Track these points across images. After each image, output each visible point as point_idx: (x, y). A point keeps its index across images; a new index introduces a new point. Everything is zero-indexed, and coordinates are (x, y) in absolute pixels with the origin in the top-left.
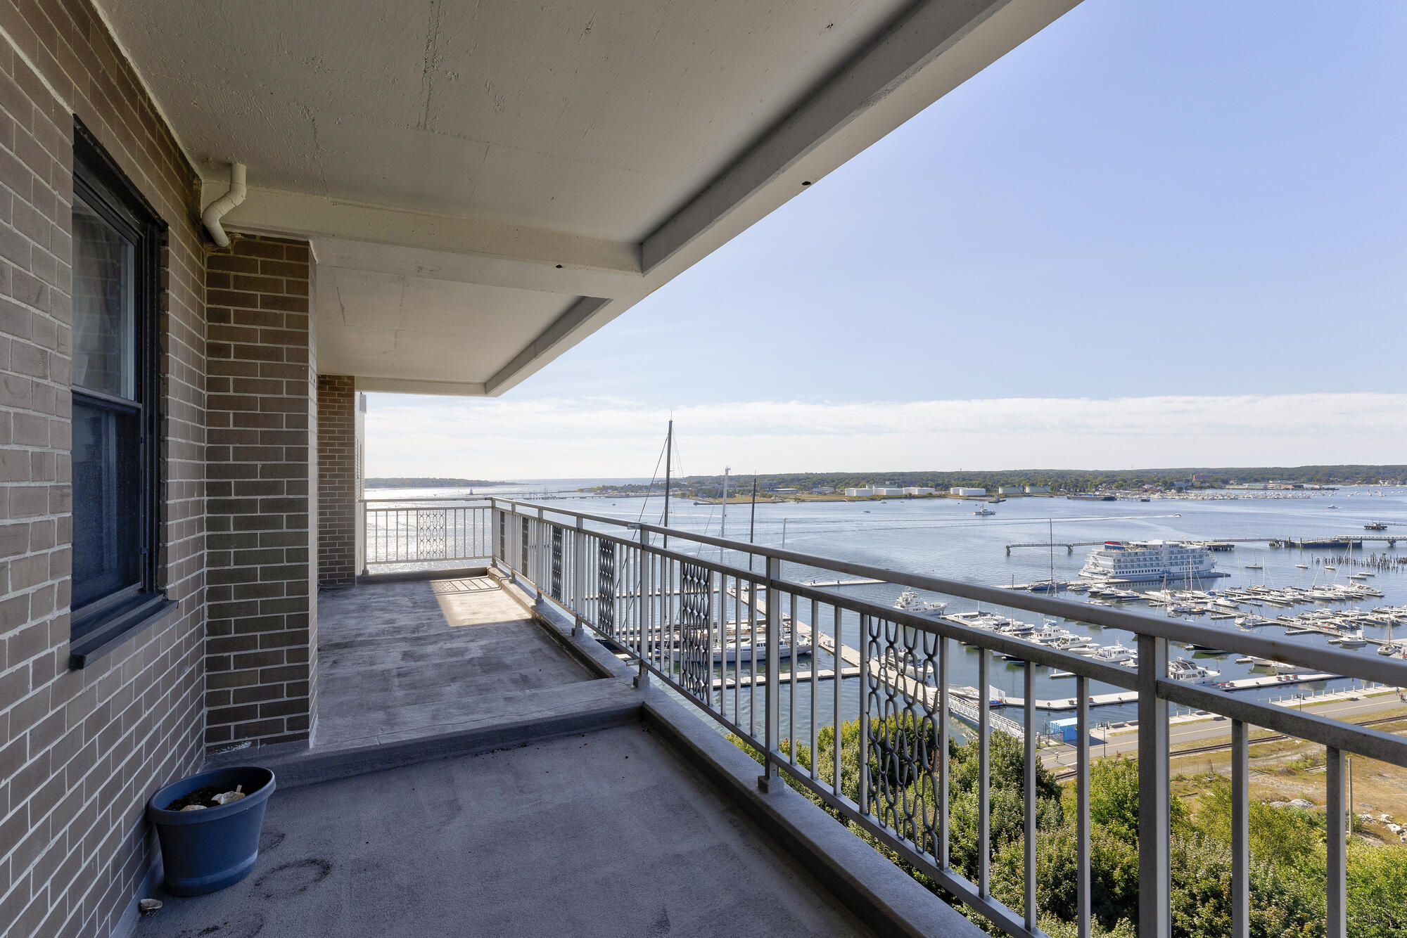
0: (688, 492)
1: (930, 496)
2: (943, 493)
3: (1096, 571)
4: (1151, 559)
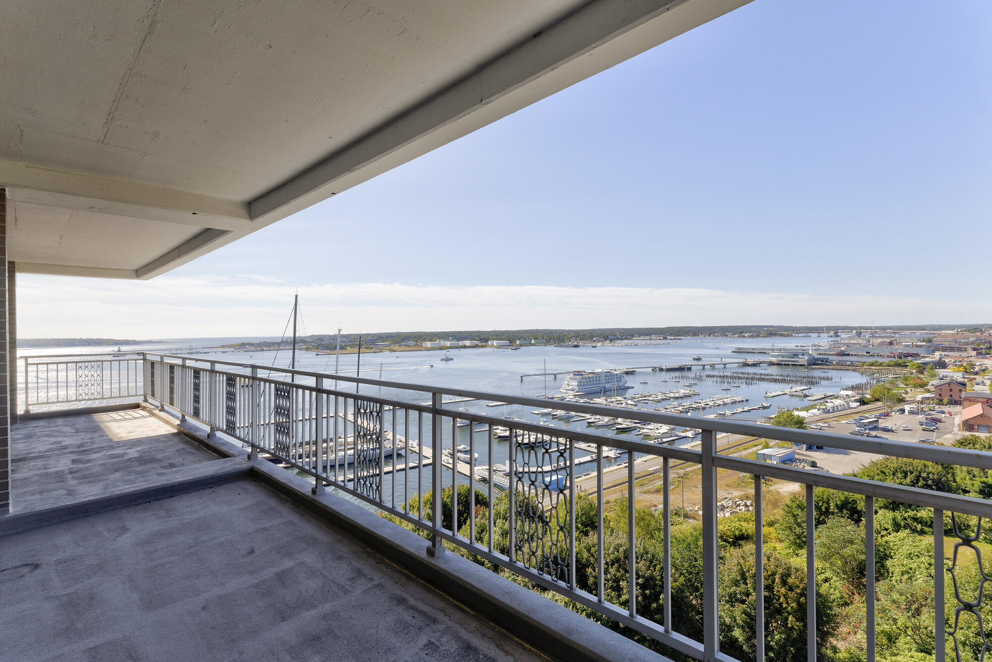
0: (311, 346)
1: (477, 346)
2: (484, 344)
3: (568, 389)
4: (596, 380)
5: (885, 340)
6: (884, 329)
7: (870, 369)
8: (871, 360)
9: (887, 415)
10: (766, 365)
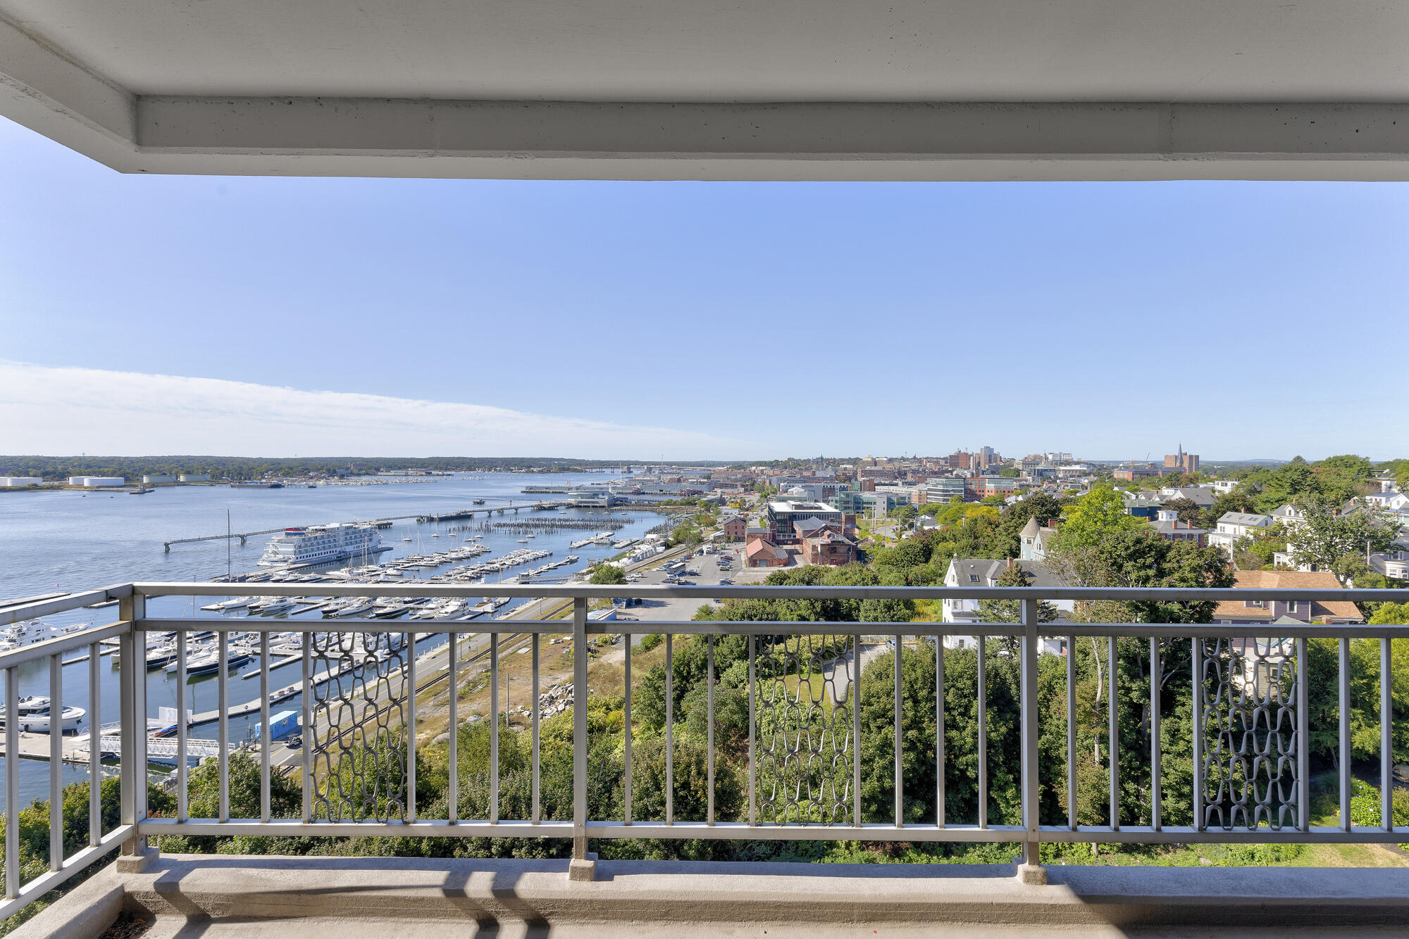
3: (276, 559)
4: (329, 541)
5: (674, 476)
7: (666, 508)
9: (691, 558)
10: (563, 507)
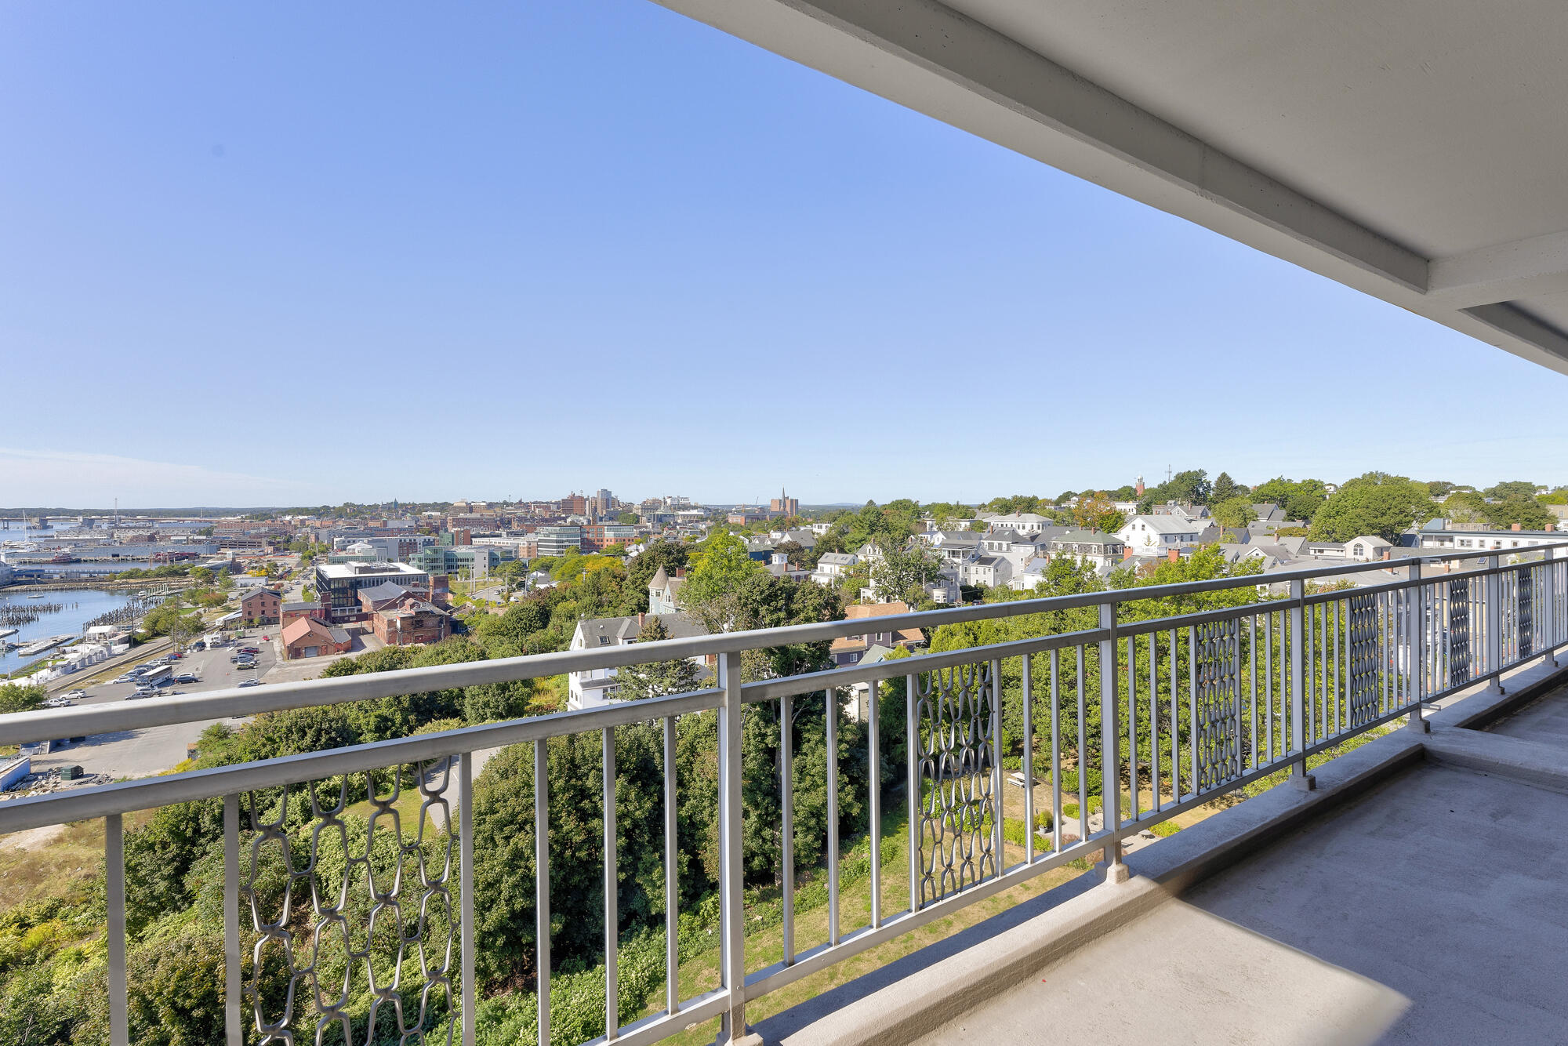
5: (141, 532)
6: (132, 513)
7: (127, 583)
8: (127, 568)
9: (180, 657)
